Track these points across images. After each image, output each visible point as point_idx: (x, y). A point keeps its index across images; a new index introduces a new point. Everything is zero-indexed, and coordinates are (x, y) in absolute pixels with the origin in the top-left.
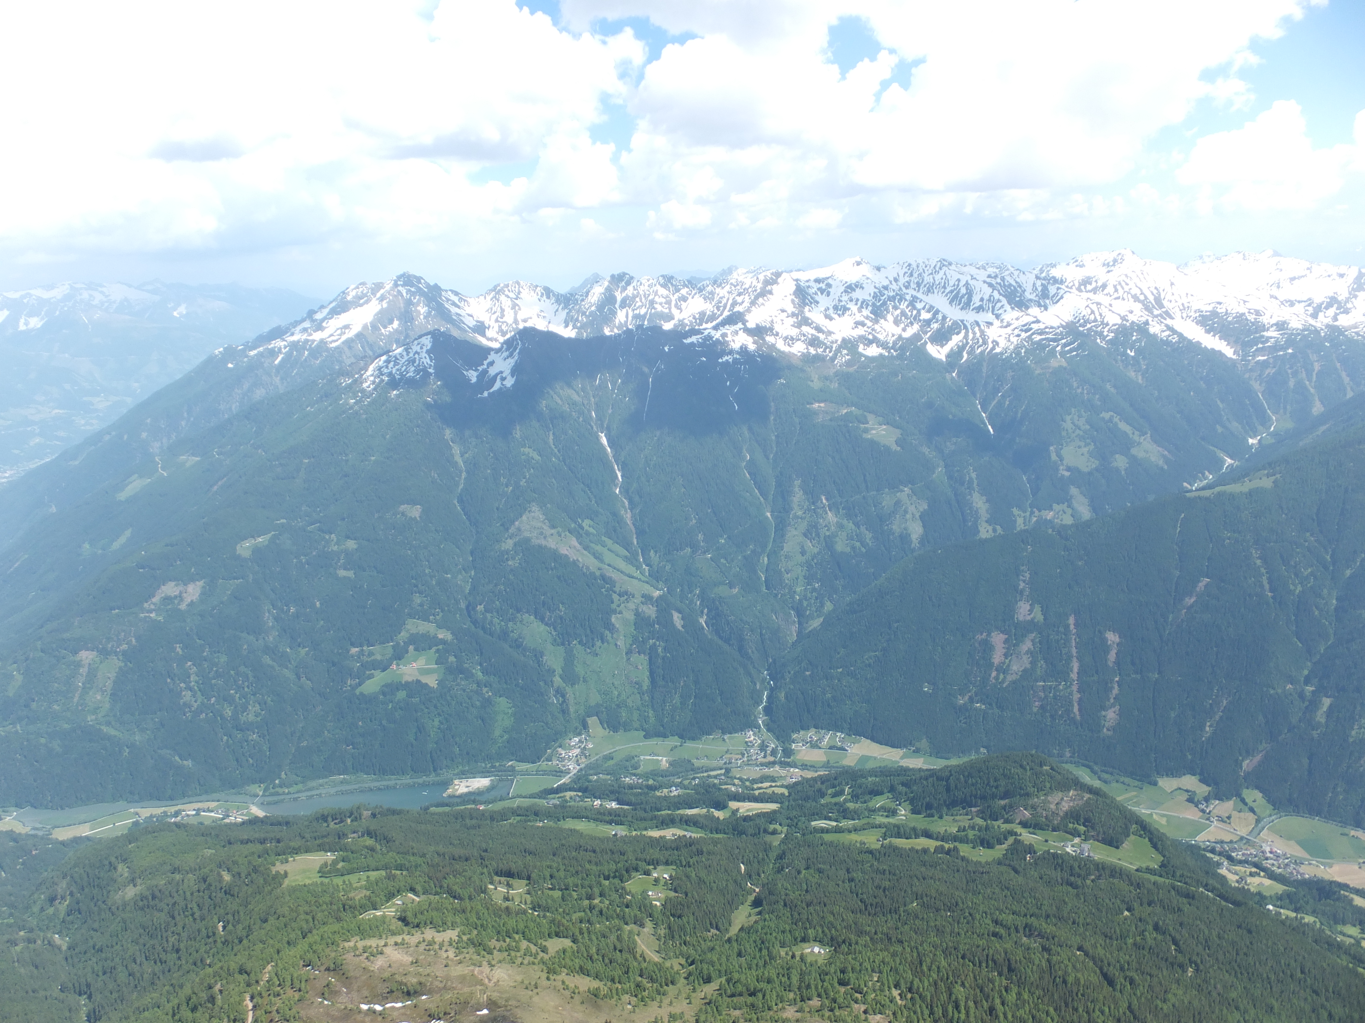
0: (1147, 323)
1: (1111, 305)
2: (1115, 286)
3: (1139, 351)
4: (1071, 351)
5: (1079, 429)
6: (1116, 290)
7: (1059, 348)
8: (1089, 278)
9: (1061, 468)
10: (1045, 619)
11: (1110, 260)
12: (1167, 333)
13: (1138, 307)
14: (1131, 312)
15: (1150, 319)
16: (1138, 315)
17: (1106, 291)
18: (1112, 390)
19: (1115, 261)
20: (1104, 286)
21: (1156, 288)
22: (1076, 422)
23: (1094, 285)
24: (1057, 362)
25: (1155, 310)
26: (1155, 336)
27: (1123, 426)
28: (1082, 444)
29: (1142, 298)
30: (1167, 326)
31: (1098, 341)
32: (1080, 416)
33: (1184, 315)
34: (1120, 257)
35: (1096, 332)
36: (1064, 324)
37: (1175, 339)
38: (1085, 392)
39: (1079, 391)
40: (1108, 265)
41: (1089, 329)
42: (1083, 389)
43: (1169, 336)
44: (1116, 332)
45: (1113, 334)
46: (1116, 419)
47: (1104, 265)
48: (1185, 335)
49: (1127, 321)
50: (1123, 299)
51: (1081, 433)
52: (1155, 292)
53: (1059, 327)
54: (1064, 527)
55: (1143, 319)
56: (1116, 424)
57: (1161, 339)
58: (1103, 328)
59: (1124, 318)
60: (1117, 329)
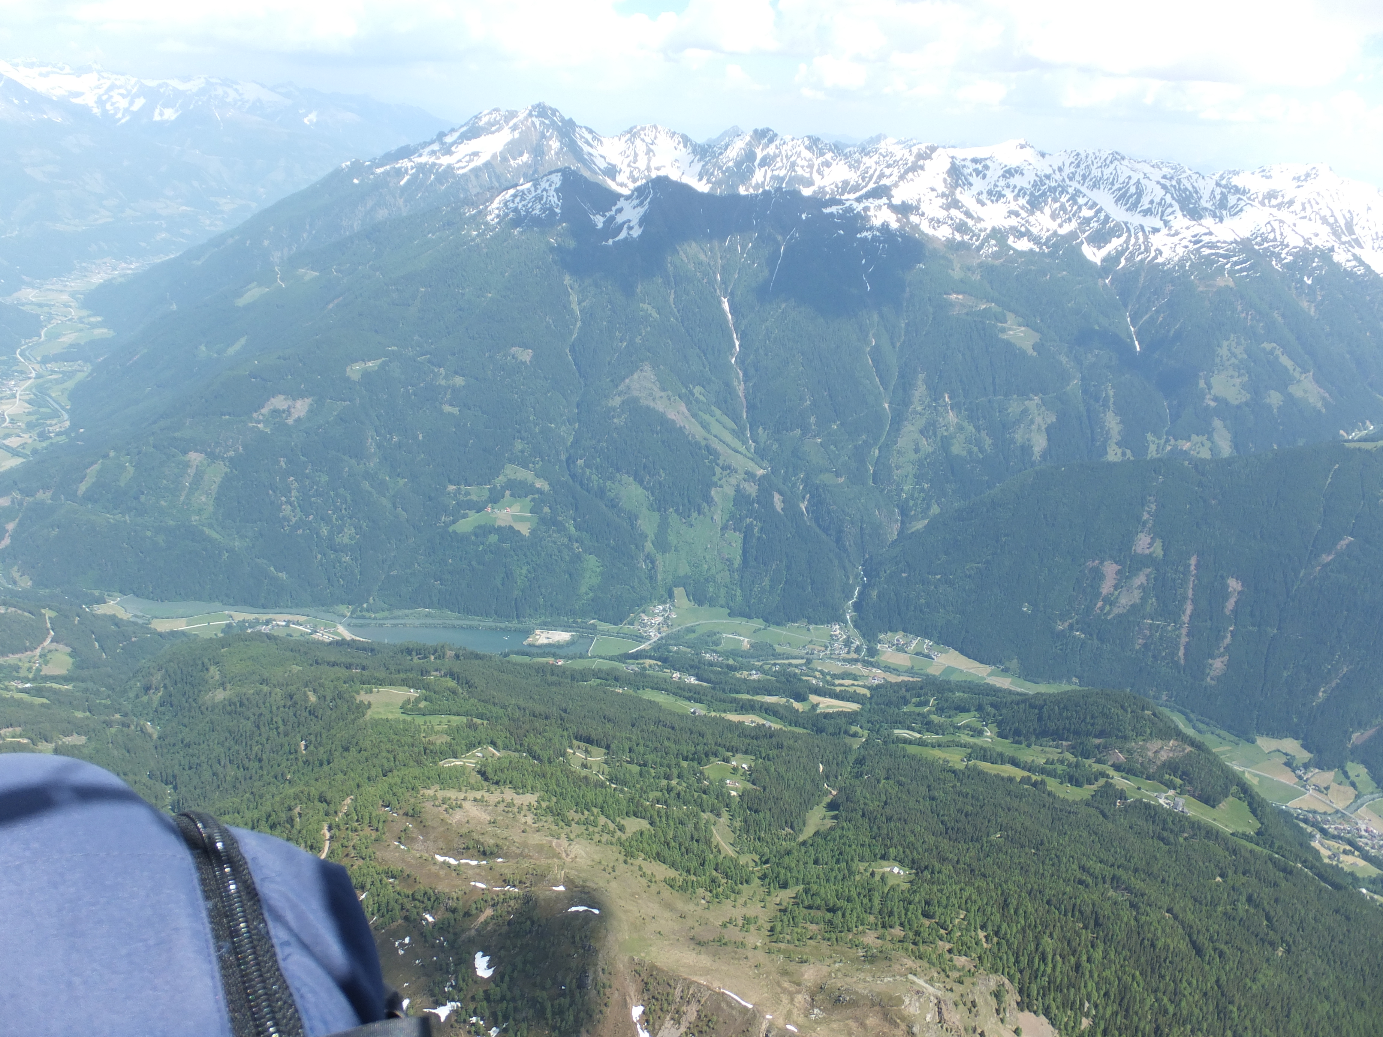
0: (1332, 249)
1: (1294, 225)
2: (1303, 204)
3: (1317, 280)
4: (1241, 270)
5: (1235, 357)
6: (1304, 209)
7: (1228, 266)
8: (1274, 191)
9: (1208, 396)
10: (1165, 555)
11: (1302, 173)
12: (1354, 263)
13: (1325, 231)
14: (1317, 235)
15: (1336, 246)
16: (1323, 239)
17: (1292, 209)
18: (1280, 319)
19: (1308, 175)
20: (1291, 203)
21: (1349, 211)
22: (1233, 350)
23: (1280, 200)
24: (1224, 281)
25: (1343, 236)
26: (1338, 265)
27: (1285, 361)
28: (1236, 374)
29: (1331, 220)
30: (1354, 255)
31: (1274, 263)
32: (1238, 343)
33: (1376, 246)
34: (1314, 171)
35: (1273, 253)
36: (1239, 240)
37: (1361, 271)
38: (1249, 317)
39: (1243, 315)
40: (1298, 179)
41: (1265, 249)
42: (1247, 314)
43: (1355, 267)
44: (1296, 255)
45: (1291, 258)
46: (1278, 352)
47: (1294, 179)
48: (1373, 268)
49: (1311, 244)
50: (1310, 220)
51: (1237, 362)
52: (1348, 215)
53: (1232, 243)
54: (1203, 461)
55: (1329, 245)
56: (1277, 358)
57: (1345, 269)
58: (1282, 249)
59: (1307, 241)
60: (1298, 252)
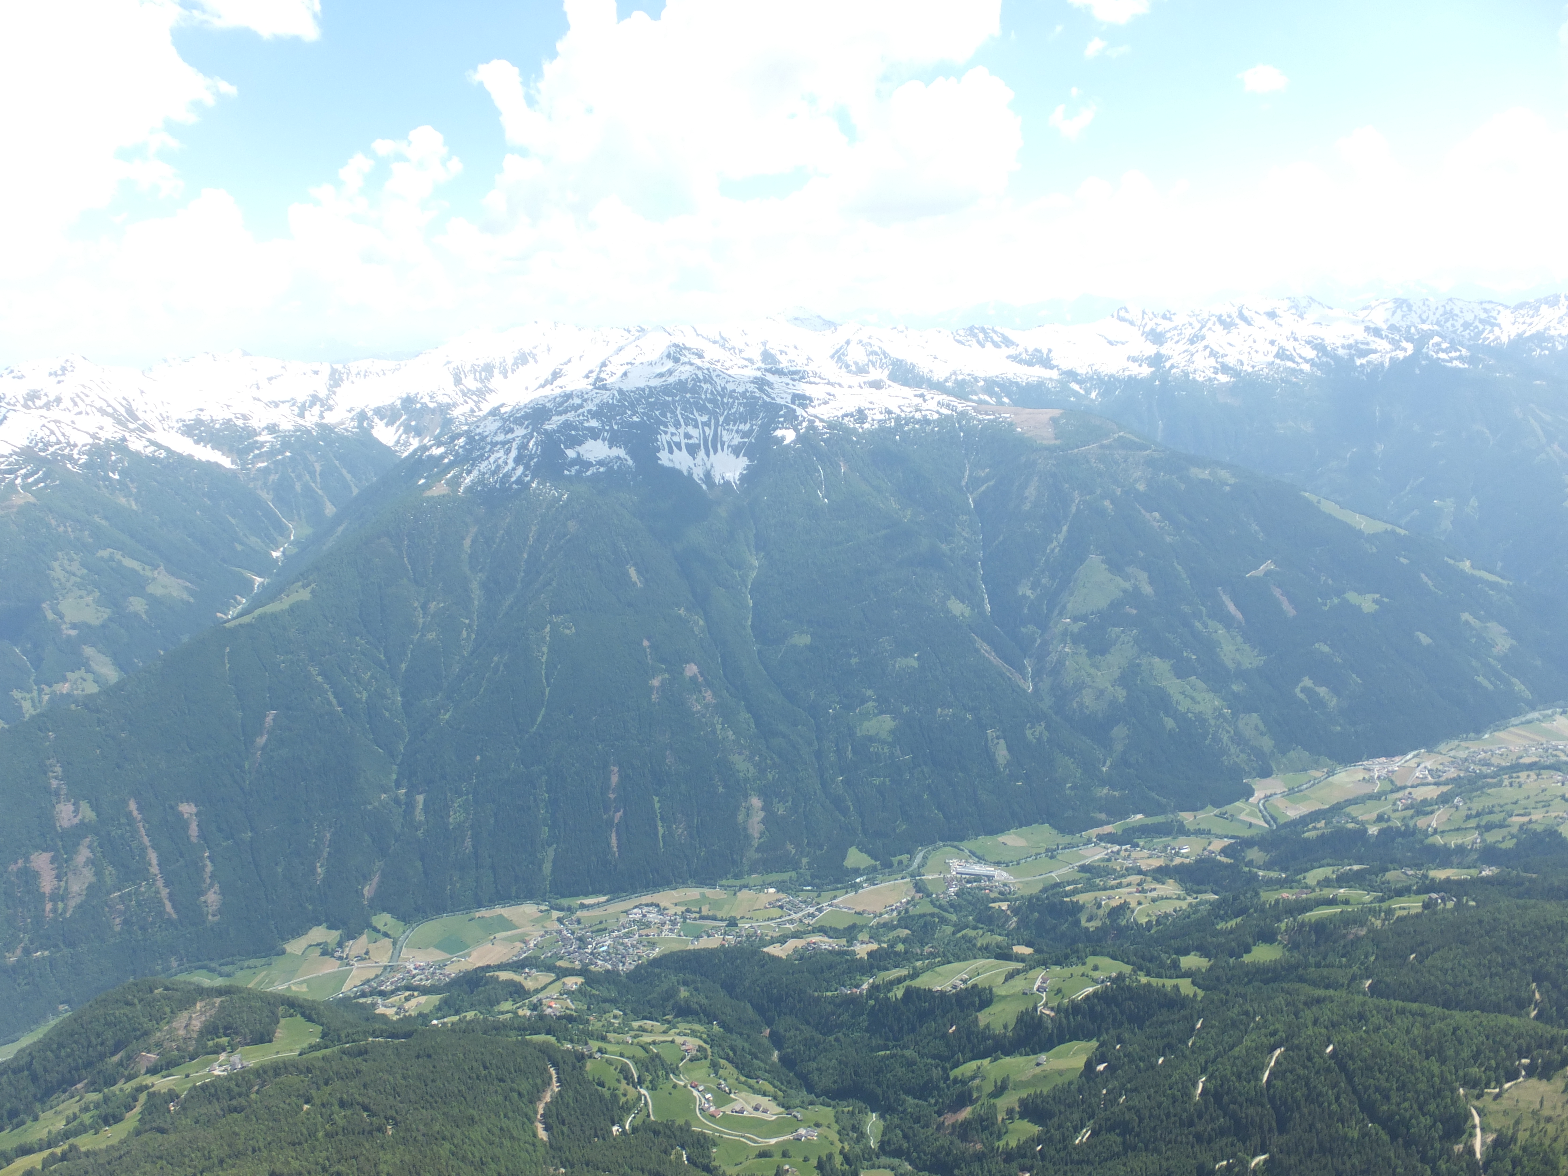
0: (124, 439)
1: (73, 422)
2: (72, 400)
3: (123, 473)
4: (36, 482)
5: (74, 575)
6: (75, 404)
7: (19, 481)
8: (34, 391)
9: (64, 626)
10: (98, 816)
11: (57, 368)
12: (152, 448)
13: (108, 422)
14: (101, 428)
15: (127, 435)
16: (110, 432)
17: (62, 406)
18: (103, 522)
19: (64, 369)
20: (58, 400)
21: (124, 398)
22: (68, 568)
23: (44, 400)
24: (21, 499)
25: (129, 424)
26: (137, 454)
27: (129, 563)
28: (84, 593)
29: (110, 410)
30: (149, 440)
31: (69, 466)
32: (71, 560)
33: (166, 427)
34: (69, 364)
35: (63, 456)
36: (19, 450)
37: (163, 454)
38: (70, 530)
39: (61, 529)
40: (56, 374)
41: (52, 454)
42: (65, 526)
43: (155, 451)
44: (88, 453)
45: (86, 457)
46: (118, 556)
47: (50, 374)
48: (173, 448)
49: (99, 439)
50: (87, 414)
51: (78, 580)
52: (124, 403)
53: (11, 455)
54: (90, 696)
55: (118, 436)
56: (119, 562)
57: (147, 456)
58: (72, 450)
59: (94, 436)
60: (90, 450)
